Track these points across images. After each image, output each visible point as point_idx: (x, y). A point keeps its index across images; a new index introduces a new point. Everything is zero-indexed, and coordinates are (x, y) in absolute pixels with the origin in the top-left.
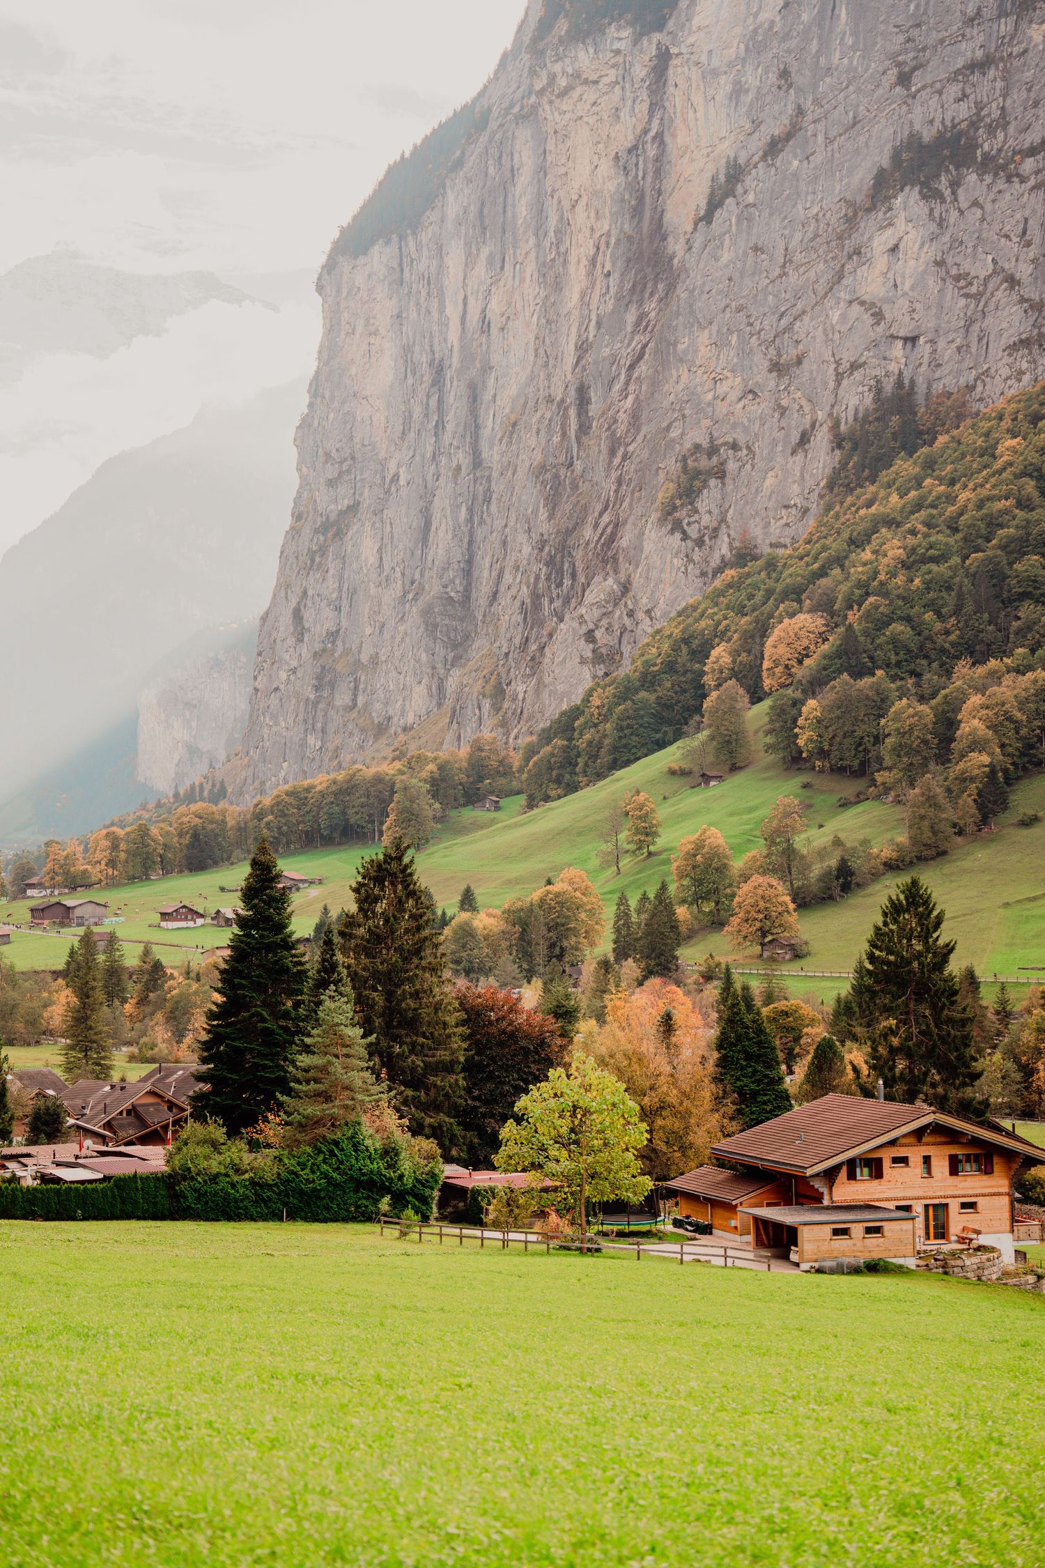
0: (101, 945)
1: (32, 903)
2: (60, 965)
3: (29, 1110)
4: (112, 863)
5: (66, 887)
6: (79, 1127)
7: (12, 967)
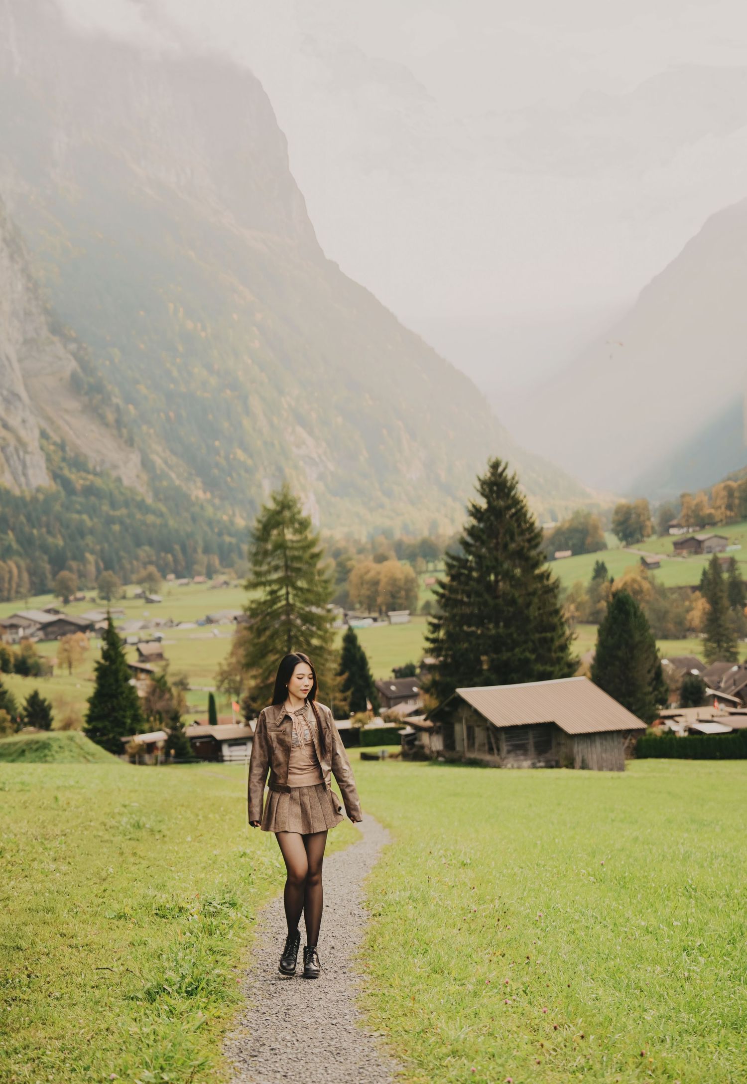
0: (725, 566)
1: (675, 539)
2: (696, 580)
3: (679, 684)
4: (729, 507)
5: (697, 525)
6: (714, 696)
7: (662, 585)
